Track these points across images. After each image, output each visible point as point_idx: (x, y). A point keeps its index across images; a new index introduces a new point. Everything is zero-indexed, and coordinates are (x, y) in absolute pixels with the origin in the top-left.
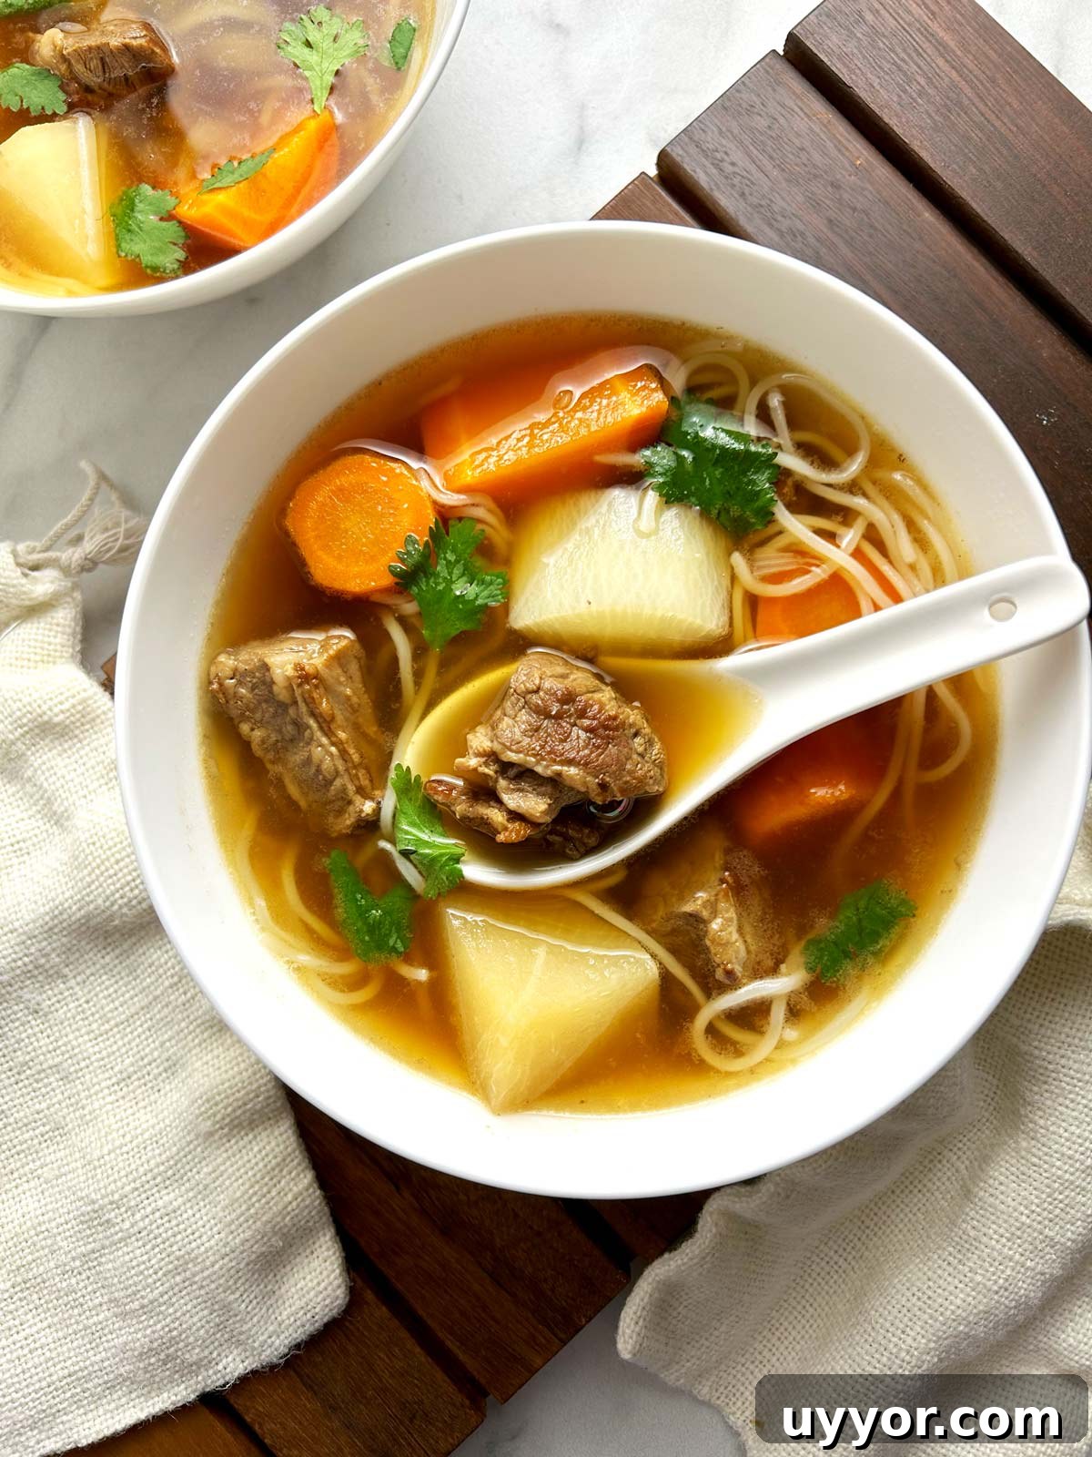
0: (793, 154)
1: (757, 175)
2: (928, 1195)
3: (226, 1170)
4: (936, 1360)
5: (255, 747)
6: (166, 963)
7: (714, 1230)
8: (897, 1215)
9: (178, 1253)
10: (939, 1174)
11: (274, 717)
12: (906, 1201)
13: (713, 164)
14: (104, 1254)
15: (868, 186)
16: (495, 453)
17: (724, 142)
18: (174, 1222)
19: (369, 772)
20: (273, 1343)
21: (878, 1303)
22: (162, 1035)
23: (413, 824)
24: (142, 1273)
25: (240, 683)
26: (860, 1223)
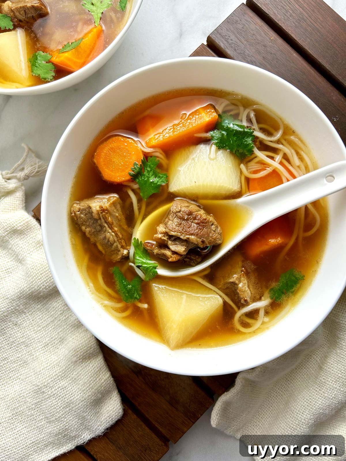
0: (251, 36)
1: (239, 43)
2: (308, 369)
3: (82, 373)
4: (313, 422)
5: (87, 234)
6: (58, 307)
7: (241, 384)
8: (298, 376)
9: (67, 401)
10: (311, 362)
11: (93, 224)
12: (301, 371)
13: (225, 40)
14: (42, 403)
15: (276, 46)
16: (162, 135)
17: (228, 33)
18: (65, 391)
19: (125, 241)
20: (99, 428)
21: (294, 405)
22: (58, 330)
23: (140, 257)
24: (55, 408)
25: (81, 213)
26: (286, 379)
